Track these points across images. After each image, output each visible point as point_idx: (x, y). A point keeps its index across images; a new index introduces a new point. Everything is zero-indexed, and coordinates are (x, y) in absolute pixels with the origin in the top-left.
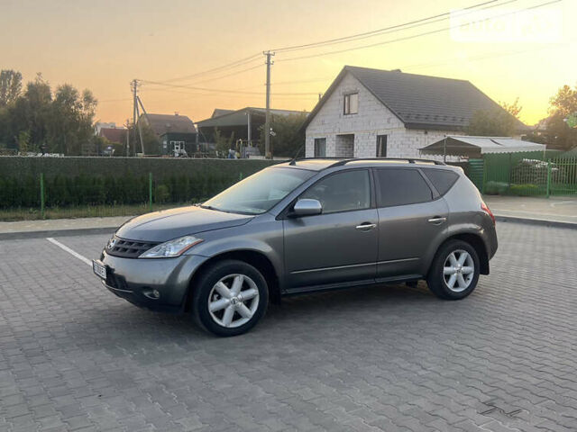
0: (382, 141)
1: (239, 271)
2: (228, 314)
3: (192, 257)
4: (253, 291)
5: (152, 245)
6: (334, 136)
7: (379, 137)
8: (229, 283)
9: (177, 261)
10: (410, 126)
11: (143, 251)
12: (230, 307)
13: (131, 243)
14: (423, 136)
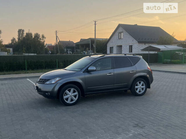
0: (131, 47)
1: (72, 87)
2: (69, 99)
3: (58, 83)
4: (76, 93)
5: (48, 80)
6: (116, 46)
7: (130, 46)
8: (70, 91)
9: (54, 85)
10: (140, 42)
11: (46, 82)
12: (70, 98)
13: (43, 80)
14: (144, 45)
